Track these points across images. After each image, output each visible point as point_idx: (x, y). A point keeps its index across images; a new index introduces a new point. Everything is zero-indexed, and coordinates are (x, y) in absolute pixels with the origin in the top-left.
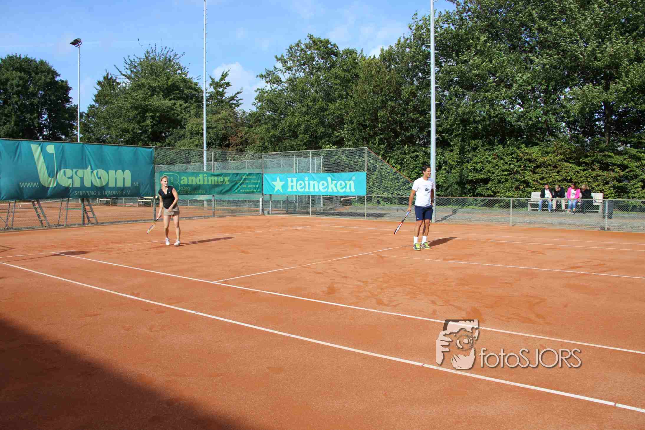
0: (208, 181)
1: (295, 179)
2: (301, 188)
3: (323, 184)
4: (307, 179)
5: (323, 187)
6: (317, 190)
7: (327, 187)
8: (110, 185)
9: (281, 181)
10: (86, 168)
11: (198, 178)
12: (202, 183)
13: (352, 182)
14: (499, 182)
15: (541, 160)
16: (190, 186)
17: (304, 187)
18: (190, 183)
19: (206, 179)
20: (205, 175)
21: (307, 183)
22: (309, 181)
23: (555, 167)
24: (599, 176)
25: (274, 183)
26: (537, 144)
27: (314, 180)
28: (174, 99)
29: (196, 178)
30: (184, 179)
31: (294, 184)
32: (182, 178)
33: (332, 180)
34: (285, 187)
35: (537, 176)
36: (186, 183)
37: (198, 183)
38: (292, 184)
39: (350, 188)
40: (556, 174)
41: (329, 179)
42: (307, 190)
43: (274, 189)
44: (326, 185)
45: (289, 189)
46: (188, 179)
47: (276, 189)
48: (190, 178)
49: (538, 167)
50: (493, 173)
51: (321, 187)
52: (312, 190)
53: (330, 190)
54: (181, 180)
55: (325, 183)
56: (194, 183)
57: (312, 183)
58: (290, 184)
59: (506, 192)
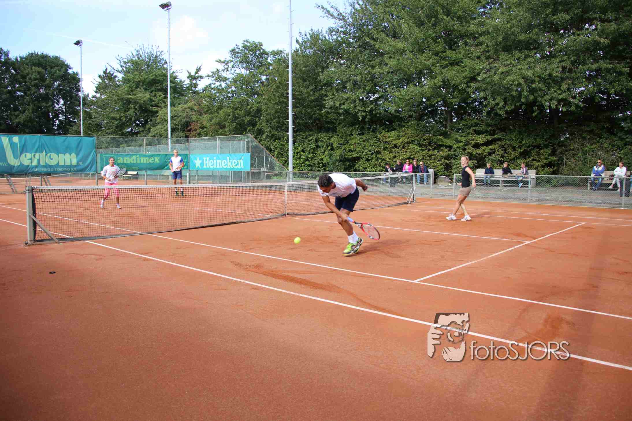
0: (140, 160)
1: (208, 158)
2: (212, 165)
3: (224, 163)
4: (215, 158)
5: (225, 164)
6: (221, 167)
7: (227, 165)
8: (60, 164)
9: (200, 160)
10: (42, 152)
11: (132, 158)
12: (135, 162)
13: (241, 160)
14: (368, 160)
15: (395, 142)
16: (125, 164)
17: (214, 165)
18: (125, 162)
19: (138, 159)
20: (138, 156)
21: (215, 161)
22: (216, 160)
23: (403, 147)
24: (434, 155)
25: (196, 161)
26: (394, 129)
27: (219, 159)
28: (156, 91)
29: (130, 158)
30: (120, 159)
31: (207, 162)
32: (119, 158)
33: (230, 159)
34: (202, 164)
35: (392, 155)
36: (122, 162)
37: (132, 162)
38: (206, 162)
39: (241, 166)
40: (404, 153)
41: (228, 158)
42: (215, 167)
43: (195, 166)
44: (226, 163)
45: (205, 167)
46: (123, 159)
47: (197, 167)
48: (125, 159)
49: (393, 148)
50: (363, 153)
51: (223, 164)
52: (218, 167)
53: (228, 167)
54: (117, 160)
55: (225, 161)
56: (129, 162)
57: (218, 161)
58: (205, 162)
59: (371, 168)
